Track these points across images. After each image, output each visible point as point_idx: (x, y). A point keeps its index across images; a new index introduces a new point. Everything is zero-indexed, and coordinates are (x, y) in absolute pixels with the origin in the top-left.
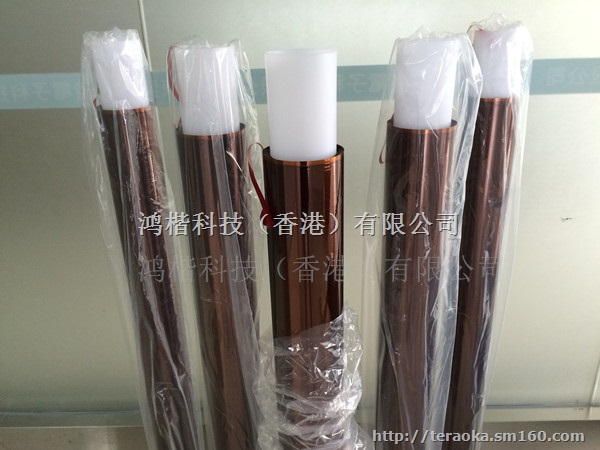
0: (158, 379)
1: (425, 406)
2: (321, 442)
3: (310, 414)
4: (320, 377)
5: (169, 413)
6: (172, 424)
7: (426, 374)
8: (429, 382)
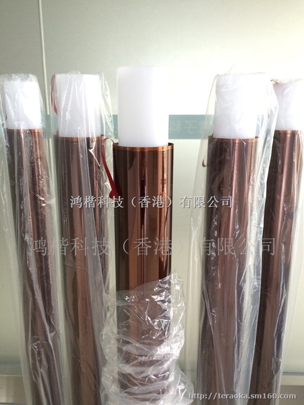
0: (33, 333)
1: (236, 361)
2: (150, 381)
3: (141, 356)
4: (150, 325)
5: (40, 361)
6: (42, 370)
7: (236, 333)
8: (239, 341)
